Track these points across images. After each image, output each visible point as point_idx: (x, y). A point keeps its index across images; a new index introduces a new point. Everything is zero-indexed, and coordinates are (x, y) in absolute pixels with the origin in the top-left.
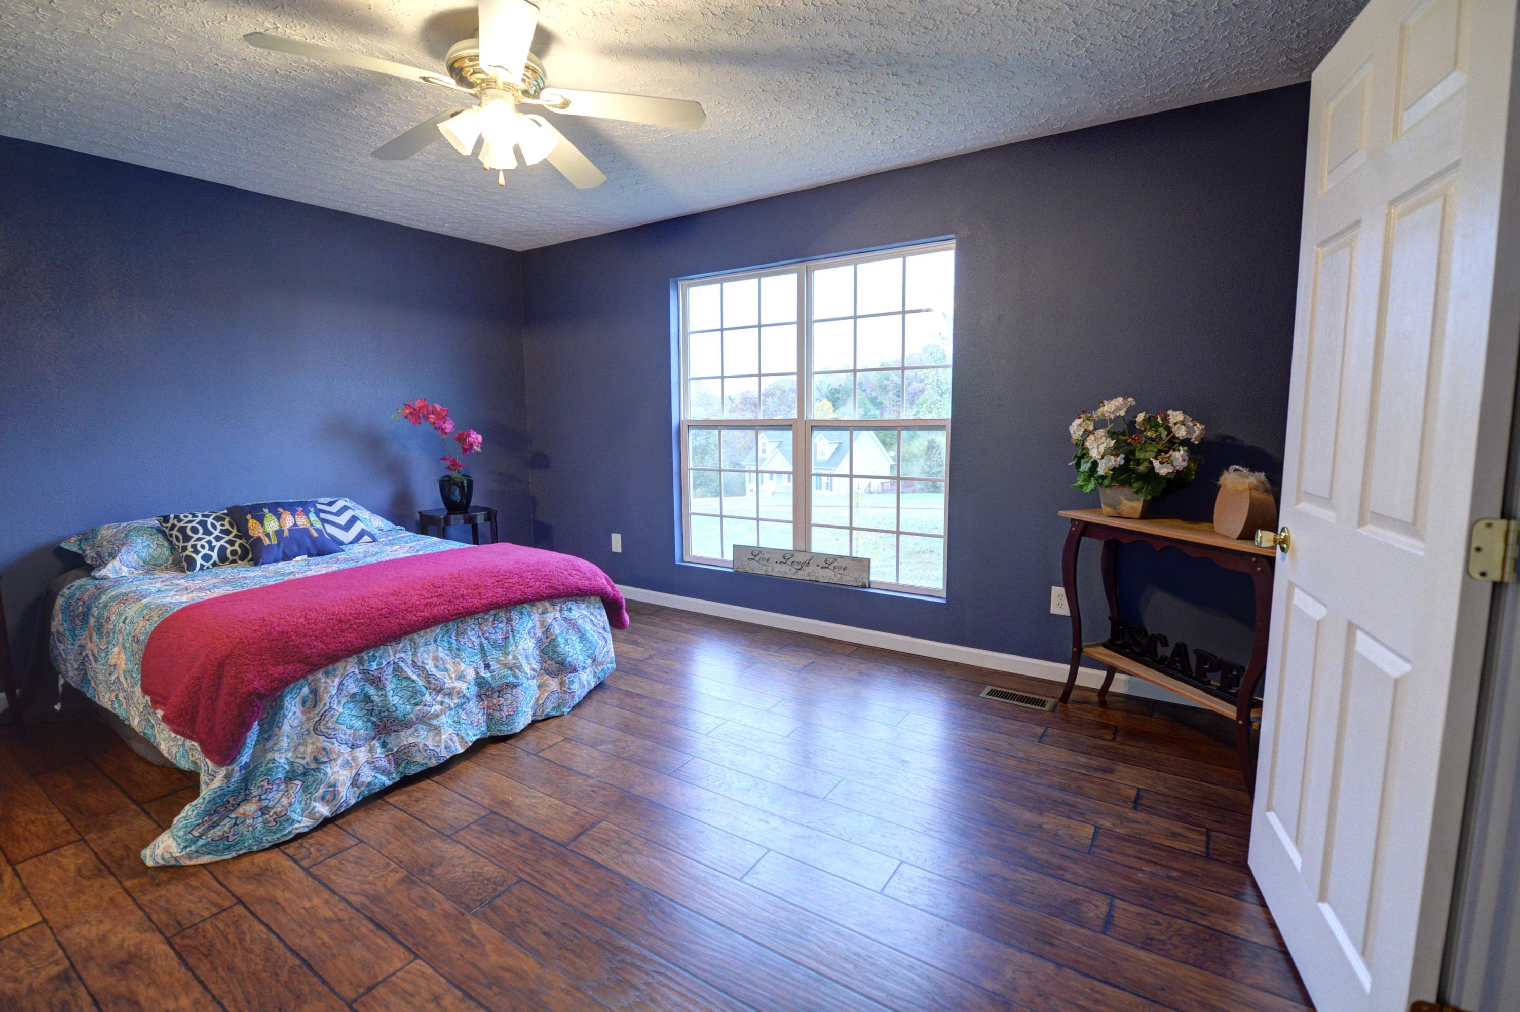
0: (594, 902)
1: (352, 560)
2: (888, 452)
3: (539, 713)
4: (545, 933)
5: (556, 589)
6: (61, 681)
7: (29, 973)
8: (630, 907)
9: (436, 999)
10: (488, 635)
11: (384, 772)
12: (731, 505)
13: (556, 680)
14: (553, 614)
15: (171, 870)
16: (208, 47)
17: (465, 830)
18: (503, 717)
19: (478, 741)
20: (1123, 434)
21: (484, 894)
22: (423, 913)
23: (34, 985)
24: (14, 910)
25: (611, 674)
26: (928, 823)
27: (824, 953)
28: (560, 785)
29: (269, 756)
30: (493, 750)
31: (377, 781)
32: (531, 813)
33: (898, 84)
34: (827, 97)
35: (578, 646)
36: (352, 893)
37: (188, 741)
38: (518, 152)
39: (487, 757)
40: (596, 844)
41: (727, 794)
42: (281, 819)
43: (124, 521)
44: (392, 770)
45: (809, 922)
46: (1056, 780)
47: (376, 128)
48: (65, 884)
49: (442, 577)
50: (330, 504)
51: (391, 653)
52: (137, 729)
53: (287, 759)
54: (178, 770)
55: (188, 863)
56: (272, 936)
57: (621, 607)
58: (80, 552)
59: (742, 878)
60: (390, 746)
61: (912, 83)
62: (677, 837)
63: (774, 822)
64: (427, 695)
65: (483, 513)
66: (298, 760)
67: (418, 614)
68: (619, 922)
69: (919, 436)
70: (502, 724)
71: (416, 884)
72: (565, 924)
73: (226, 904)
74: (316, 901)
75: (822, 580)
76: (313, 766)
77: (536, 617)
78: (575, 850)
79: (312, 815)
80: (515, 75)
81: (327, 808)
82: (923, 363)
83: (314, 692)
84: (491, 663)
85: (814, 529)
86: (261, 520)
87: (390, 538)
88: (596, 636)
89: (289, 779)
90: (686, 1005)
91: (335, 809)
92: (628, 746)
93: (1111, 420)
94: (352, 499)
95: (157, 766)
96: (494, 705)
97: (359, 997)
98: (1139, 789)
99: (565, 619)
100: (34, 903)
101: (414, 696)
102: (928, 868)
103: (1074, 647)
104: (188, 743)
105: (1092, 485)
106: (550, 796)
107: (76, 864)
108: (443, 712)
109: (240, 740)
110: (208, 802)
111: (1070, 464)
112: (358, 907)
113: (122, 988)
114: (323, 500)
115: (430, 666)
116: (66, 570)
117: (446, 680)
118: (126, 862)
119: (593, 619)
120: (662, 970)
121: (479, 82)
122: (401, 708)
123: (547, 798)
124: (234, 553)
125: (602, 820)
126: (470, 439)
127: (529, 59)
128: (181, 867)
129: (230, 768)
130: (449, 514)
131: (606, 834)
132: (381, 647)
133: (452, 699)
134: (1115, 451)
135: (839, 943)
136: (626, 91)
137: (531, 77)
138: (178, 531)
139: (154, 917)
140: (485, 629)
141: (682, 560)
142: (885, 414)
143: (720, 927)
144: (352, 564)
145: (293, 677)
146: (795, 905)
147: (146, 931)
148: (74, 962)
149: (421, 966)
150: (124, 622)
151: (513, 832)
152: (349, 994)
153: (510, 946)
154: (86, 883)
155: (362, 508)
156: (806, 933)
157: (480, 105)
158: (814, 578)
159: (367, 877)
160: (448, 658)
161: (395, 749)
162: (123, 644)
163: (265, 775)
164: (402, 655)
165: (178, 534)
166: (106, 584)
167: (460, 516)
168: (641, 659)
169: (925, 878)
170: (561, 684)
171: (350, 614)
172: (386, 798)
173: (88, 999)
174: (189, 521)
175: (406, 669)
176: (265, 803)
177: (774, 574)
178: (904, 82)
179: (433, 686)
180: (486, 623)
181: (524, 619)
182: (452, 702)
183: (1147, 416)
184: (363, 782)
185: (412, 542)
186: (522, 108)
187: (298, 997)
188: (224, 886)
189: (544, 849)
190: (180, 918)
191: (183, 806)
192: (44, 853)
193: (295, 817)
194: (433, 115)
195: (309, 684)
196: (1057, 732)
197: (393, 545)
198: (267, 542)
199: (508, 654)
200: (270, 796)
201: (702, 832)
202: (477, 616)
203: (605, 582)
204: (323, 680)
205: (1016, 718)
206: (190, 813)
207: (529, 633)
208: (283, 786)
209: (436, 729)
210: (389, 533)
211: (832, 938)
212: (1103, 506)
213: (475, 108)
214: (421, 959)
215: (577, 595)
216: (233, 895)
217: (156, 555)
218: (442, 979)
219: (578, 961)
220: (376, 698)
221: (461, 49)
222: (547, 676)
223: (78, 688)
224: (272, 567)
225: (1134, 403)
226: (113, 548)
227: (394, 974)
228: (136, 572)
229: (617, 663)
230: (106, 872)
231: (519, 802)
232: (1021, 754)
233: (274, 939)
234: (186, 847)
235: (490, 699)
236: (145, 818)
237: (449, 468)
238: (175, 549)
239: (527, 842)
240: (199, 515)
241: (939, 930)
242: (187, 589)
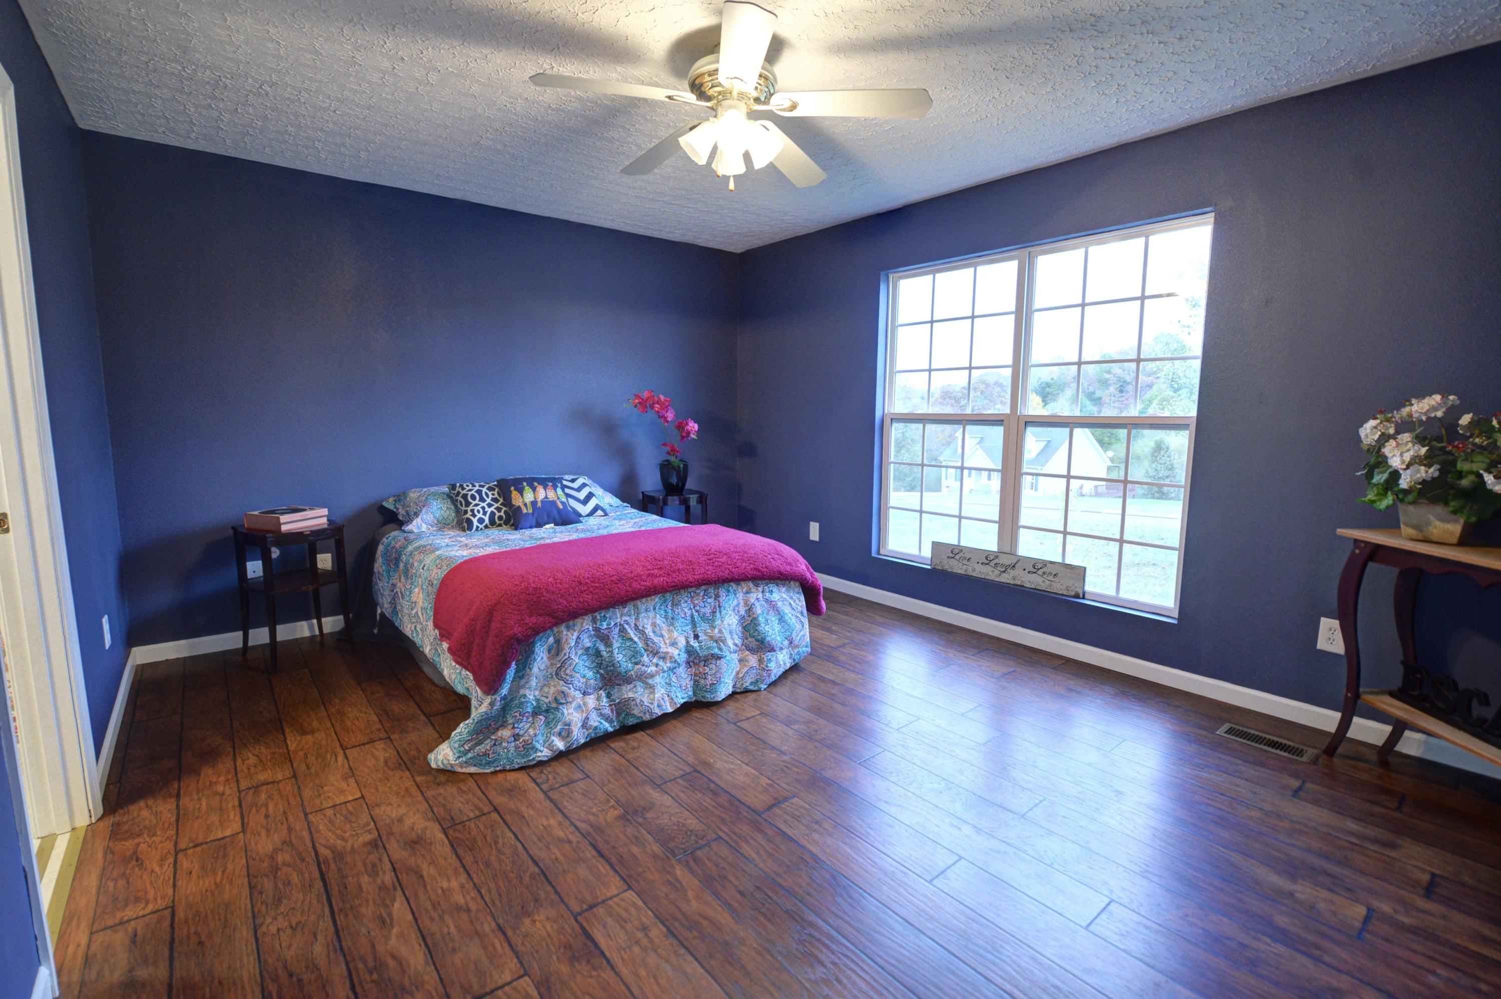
0: (785, 872)
1: (589, 531)
2: (1105, 452)
3: (738, 685)
4: (740, 892)
5: (759, 571)
6: (379, 611)
7: (352, 835)
8: (819, 885)
9: (645, 929)
10: (698, 608)
11: (607, 719)
12: (931, 501)
13: (755, 656)
14: (755, 595)
15: (448, 774)
16: (500, 92)
17: (673, 782)
18: (707, 685)
19: (685, 703)
20: (1439, 439)
21: (687, 844)
22: (636, 850)
23: (355, 846)
24: (343, 785)
25: (805, 657)
26: (1146, 865)
27: (1020, 978)
28: (756, 756)
29: (522, 692)
30: (697, 714)
31: (601, 726)
32: (730, 778)
33: (1154, 43)
34: (1067, 68)
35: (777, 627)
36: (580, 821)
37: (464, 670)
38: (747, 157)
39: (693, 719)
40: (788, 818)
41: (918, 793)
42: (528, 746)
43: (425, 487)
44: (614, 719)
45: (1003, 941)
46: (1315, 844)
47: (625, 148)
48: (377, 771)
49: (662, 551)
50: (573, 481)
51: (618, 616)
52: (428, 655)
53: (535, 696)
54: (456, 693)
55: (460, 770)
56: (518, 843)
57: (819, 594)
58: (395, 510)
59: (931, 880)
60: (613, 697)
61: (1171, 39)
62: (865, 826)
63: (967, 830)
64: (645, 656)
65: (696, 496)
66: (543, 699)
67: (642, 583)
68: (808, 897)
69: (1143, 435)
70: (706, 691)
71: (631, 823)
72: (758, 888)
73: (486, 810)
74: (552, 822)
75: (1028, 585)
76: (554, 705)
77: (740, 596)
78: (768, 819)
79: (550, 747)
80: (750, 85)
81: (562, 743)
82: (1156, 354)
83: (558, 642)
84: (700, 634)
85: (1022, 531)
86: (521, 491)
87: (618, 513)
88: (794, 620)
89: (536, 713)
90: (872, 993)
91: (568, 745)
92: (820, 729)
93: (1420, 422)
94: (590, 477)
95: (441, 688)
96: (700, 673)
97: (583, 912)
98: (1433, 875)
99: (767, 600)
100: (356, 782)
101: (635, 657)
102: (1143, 914)
103: (1348, 691)
104: (465, 673)
105: (1389, 500)
106: (747, 765)
107: (384, 757)
108: (657, 673)
109: (501, 675)
110: (477, 722)
111: (1359, 473)
112: (584, 833)
113: (412, 862)
114: (567, 477)
115: (649, 631)
116: (385, 523)
117: (661, 645)
118: (417, 761)
119: (792, 603)
120: (849, 954)
121: (716, 95)
122: (624, 665)
123: (744, 765)
124: (500, 518)
125: (794, 796)
126: (688, 428)
127: (763, 68)
128: (455, 773)
129: (494, 697)
130: (667, 495)
131: (798, 810)
132: (611, 609)
133: (666, 663)
134: (1426, 461)
135: (1036, 971)
136: (851, 87)
137: (763, 84)
138: (462, 497)
139: (435, 809)
140: (696, 602)
141: (878, 553)
142: (1104, 410)
143: (907, 924)
144: (588, 535)
145: (543, 627)
146: (988, 920)
147: (429, 820)
148: (381, 833)
149: (633, 897)
150: (423, 569)
151: (715, 793)
152: (577, 909)
153: (709, 897)
154: (391, 773)
155: (596, 485)
156: (998, 952)
157: (715, 116)
158: (1019, 583)
159: (591, 808)
160: (664, 625)
161: (617, 701)
162: (422, 586)
163: (518, 708)
164: (627, 618)
165: (462, 500)
166: (412, 536)
167: (676, 498)
168: (834, 646)
169: (1140, 923)
170: (759, 661)
171: (588, 578)
172: (608, 742)
173: (388, 866)
174: (470, 489)
175: (629, 631)
176: (517, 731)
177: (974, 574)
178: (1161, 40)
179: (651, 649)
180: (697, 597)
181: (730, 597)
182: (666, 665)
183: (1476, 418)
184: (591, 725)
185: (636, 518)
186: (753, 115)
187: (536, 900)
188: (486, 796)
189: (741, 813)
190: (453, 814)
191: (458, 725)
192: (364, 744)
193: (539, 746)
194: (673, 131)
195: (554, 635)
196: (1316, 788)
197: (620, 519)
198: (525, 511)
199: (714, 628)
200: (521, 725)
201: (891, 827)
202: (690, 590)
203: (805, 568)
204: (565, 633)
205: (1262, 765)
206: (463, 730)
207: (734, 610)
208: (530, 719)
209: (651, 687)
210: (617, 509)
211: (1027, 963)
212: (1402, 526)
213: (712, 119)
214: (633, 890)
215: (779, 578)
216: (491, 803)
217: (446, 516)
218: (650, 913)
219: (769, 925)
220: (604, 653)
221: (702, 66)
222: (748, 652)
223: (390, 618)
224: (527, 532)
225: (1458, 402)
226: (417, 509)
227: (611, 898)
228: (431, 529)
229: (812, 648)
230: (404, 767)
231: (719, 765)
232: (1267, 807)
233: (520, 847)
234: (459, 757)
235: (697, 667)
236: (431, 728)
237: (668, 453)
238: (459, 512)
239: (725, 803)
240: (477, 485)
241: (1155, 984)
242: (466, 545)
